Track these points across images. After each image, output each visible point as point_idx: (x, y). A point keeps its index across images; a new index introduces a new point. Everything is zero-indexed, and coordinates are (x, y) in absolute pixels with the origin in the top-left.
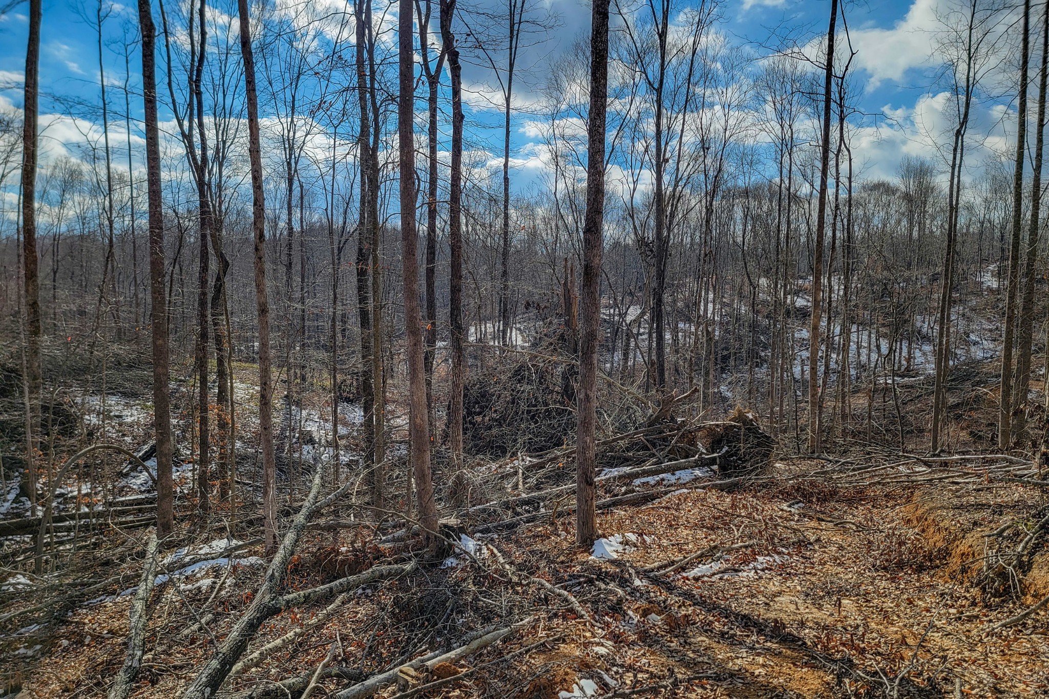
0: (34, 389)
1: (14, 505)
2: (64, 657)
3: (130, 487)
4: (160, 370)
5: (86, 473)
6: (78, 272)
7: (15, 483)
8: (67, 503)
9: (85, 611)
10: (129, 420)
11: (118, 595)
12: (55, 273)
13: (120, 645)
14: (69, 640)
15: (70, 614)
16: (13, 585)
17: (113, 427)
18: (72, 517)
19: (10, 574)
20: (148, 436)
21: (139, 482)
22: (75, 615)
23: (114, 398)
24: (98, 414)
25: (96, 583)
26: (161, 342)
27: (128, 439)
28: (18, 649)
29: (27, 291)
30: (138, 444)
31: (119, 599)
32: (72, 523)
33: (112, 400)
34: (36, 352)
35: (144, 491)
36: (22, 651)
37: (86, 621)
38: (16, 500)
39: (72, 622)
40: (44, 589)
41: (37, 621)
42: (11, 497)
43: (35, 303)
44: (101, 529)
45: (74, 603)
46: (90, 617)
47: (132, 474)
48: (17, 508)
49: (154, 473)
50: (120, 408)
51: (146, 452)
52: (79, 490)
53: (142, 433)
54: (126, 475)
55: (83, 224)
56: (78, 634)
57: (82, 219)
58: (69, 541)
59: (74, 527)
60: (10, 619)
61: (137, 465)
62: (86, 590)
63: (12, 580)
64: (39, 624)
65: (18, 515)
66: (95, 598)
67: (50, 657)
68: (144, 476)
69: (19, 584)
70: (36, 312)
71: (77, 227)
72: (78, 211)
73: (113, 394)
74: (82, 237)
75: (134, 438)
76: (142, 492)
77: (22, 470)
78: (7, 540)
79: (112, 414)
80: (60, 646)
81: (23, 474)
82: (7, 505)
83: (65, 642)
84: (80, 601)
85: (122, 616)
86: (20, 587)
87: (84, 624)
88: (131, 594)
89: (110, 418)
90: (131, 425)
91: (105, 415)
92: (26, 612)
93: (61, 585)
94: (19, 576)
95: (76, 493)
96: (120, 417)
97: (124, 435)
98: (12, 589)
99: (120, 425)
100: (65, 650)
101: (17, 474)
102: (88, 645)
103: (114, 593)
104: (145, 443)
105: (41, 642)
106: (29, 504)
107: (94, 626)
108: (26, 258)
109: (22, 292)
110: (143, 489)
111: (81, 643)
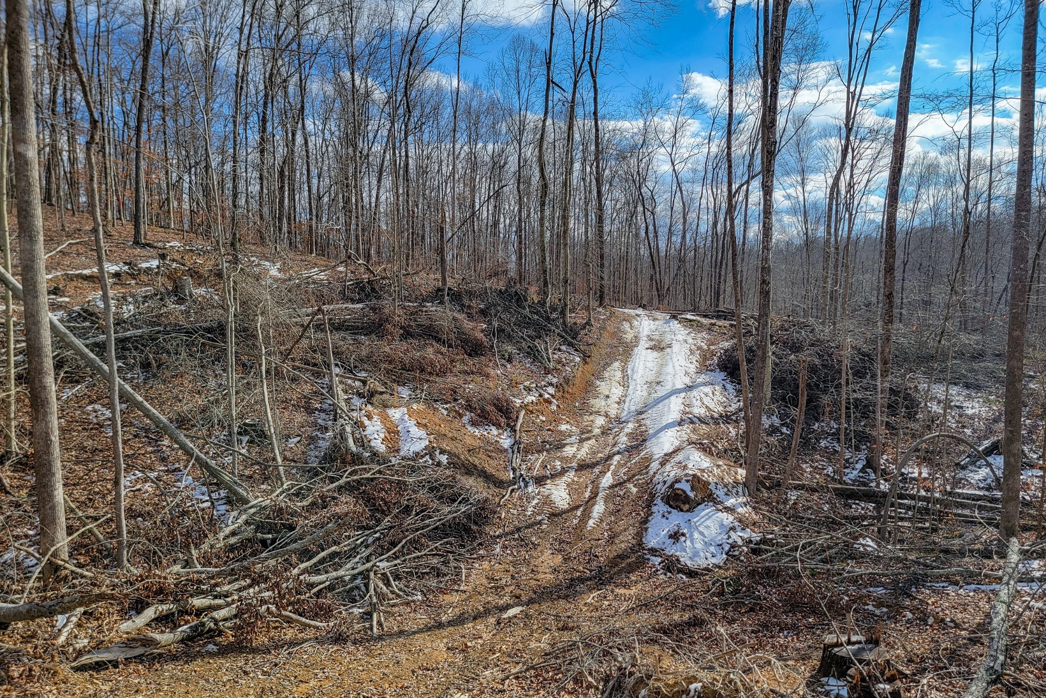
0: (885, 373)
1: (861, 474)
2: (908, 628)
3: (967, 481)
4: (1014, 363)
5: (927, 458)
6: (925, 263)
7: (862, 455)
8: (906, 483)
9: (928, 592)
10: (970, 412)
11: (961, 587)
12: (905, 265)
13: (964, 639)
14: (914, 614)
15: (914, 589)
16: (863, 545)
17: (953, 417)
18: (912, 497)
19: (861, 535)
20: (990, 432)
21: (977, 477)
22: (918, 592)
23: (955, 388)
24: (939, 402)
25: (939, 568)
26: (1017, 333)
27: (968, 432)
28: (868, 605)
29: (885, 284)
30: (978, 438)
31: (961, 591)
32: (913, 503)
33: (954, 390)
34: (888, 339)
35: (983, 488)
36: (870, 608)
37: (930, 602)
38: (863, 470)
39: (915, 598)
40: (891, 559)
41: (883, 585)
42: (859, 466)
43: (891, 294)
44: (939, 516)
45: (917, 580)
46: (933, 600)
47: (970, 468)
48: (862, 477)
49: (999, 473)
50: (961, 398)
51: (987, 448)
52: (920, 473)
53: (983, 427)
54: (964, 468)
55: (935, 216)
56: (922, 612)
57: (935, 210)
58: (909, 519)
59: (914, 507)
60: (861, 575)
61: (976, 459)
62: (929, 572)
63: (861, 541)
64: (886, 589)
65: (865, 484)
66: (938, 582)
67: (895, 623)
68: (984, 472)
69: (869, 546)
70: (891, 302)
71: (930, 219)
72: (932, 204)
73: (955, 384)
74: (933, 229)
75: (974, 431)
76: (980, 489)
77: (869, 444)
78: (855, 504)
79: (953, 404)
80: (904, 616)
81: (870, 448)
82: (855, 472)
83: (909, 615)
84: (924, 581)
85: (965, 610)
86: (869, 549)
87: (928, 604)
88: (974, 591)
89: (951, 408)
90: (971, 418)
91: (947, 404)
92: (874, 574)
93: (906, 559)
94: (868, 539)
95: (916, 475)
96: (962, 407)
97: (964, 427)
98: (862, 549)
99: (961, 416)
100: (908, 621)
101: (864, 447)
102: (931, 626)
103: (956, 583)
104: (986, 438)
105: (888, 607)
106: (873, 476)
107: (937, 610)
108: (887, 253)
109: (882, 285)
110: (982, 485)
111: (924, 621)
